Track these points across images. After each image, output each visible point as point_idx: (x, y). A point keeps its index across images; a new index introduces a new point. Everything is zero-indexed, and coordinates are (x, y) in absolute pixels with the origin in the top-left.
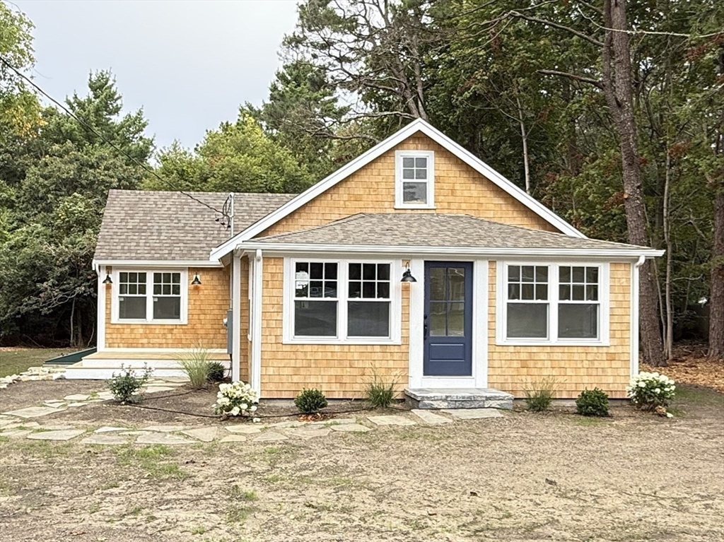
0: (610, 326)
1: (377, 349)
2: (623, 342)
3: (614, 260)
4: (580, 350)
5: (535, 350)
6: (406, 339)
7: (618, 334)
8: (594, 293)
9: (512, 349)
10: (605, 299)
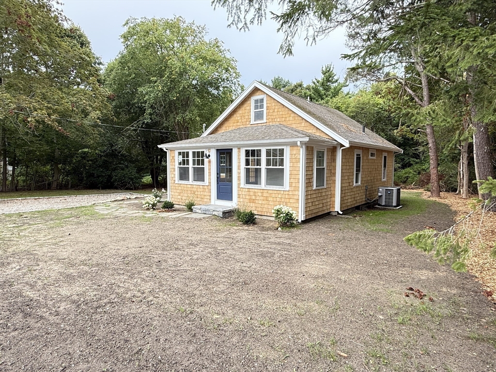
0: (290, 180)
1: (201, 187)
2: (297, 189)
3: (292, 144)
4: (275, 192)
5: (256, 190)
6: (210, 183)
7: (294, 185)
8: (282, 163)
9: (247, 190)
10: (287, 166)
